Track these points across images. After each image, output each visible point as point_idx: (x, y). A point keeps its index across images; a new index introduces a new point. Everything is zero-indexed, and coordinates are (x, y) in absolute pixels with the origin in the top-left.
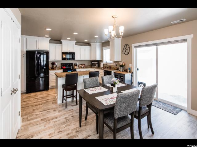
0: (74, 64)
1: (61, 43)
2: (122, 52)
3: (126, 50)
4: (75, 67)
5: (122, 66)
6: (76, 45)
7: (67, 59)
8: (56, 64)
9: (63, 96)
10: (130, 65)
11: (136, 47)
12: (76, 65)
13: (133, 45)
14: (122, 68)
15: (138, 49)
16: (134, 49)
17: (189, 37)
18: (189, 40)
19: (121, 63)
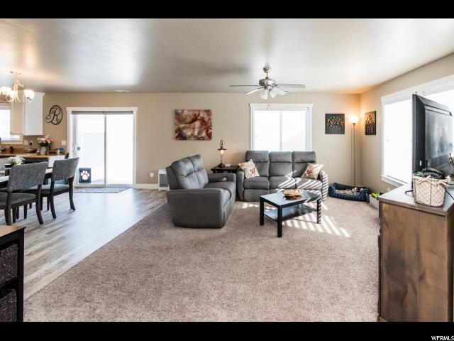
2: (46, 118)
3: (55, 116)
5: (45, 145)
10: (63, 143)
11: (74, 113)
13: (69, 110)
14: (44, 149)
15: (79, 116)
16: (71, 117)
17: (135, 109)
18: (135, 112)
19: (43, 139)
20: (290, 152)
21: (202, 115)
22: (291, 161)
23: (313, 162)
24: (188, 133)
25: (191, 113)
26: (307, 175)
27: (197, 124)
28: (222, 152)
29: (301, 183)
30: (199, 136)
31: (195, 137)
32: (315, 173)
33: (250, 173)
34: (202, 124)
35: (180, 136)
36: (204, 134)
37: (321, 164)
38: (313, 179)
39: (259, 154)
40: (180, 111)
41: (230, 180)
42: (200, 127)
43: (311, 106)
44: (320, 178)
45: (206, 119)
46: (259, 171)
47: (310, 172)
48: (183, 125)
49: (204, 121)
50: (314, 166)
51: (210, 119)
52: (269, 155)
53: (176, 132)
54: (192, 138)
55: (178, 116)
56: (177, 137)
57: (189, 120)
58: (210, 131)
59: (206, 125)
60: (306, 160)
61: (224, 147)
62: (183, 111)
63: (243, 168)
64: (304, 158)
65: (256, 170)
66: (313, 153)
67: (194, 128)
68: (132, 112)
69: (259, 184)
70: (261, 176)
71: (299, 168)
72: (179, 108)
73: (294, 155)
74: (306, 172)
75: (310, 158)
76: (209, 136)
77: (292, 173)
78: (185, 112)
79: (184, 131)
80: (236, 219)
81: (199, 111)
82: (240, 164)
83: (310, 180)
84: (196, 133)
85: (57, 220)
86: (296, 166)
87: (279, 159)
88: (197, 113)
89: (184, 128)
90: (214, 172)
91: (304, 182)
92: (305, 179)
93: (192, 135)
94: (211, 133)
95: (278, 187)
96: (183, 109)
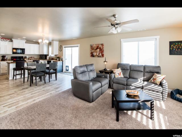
0: (24, 57)
1: (12, 41)
2: (59, 49)
3: (61, 49)
4: (25, 59)
5: (58, 58)
6: (26, 43)
7: (18, 53)
8: (7, 57)
9: (14, 75)
10: (62, 57)
11: (65, 47)
12: (26, 57)
13: (64, 46)
14: (58, 59)
15: (66, 48)
16: (64, 49)
17: (79, 45)
18: (79, 46)
19: (58, 56)
20: (143, 66)
21: (100, 46)
22: (143, 71)
23: (158, 73)
24: (95, 54)
25: (96, 46)
26: (153, 81)
27: (98, 50)
28: (105, 63)
29: (146, 85)
30: (99, 55)
31: (97, 56)
32: (158, 81)
33: (118, 75)
34: (100, 50)
35: (92, 56)
36: (101, 55)
37: (164, 75)
38: (156, 84)
39: (124, 65)
40: (92, 45)
41: (106, 77)
42: (99, 52)
43: (158, 37)
44: (161, 84)
45: (102, 48)
46: (123, 74)
47: (154, 79)
48: (93, 51)
49: (101, 49)
50: (158, 75)
51: (103, 48)
52: (130, 66)
53: (91, 53)
54: (96, 56)
55: (92, 47)
56: (91, 56)
57: (95, 49)
58: (103, 53)
59: (102, 51)
60: (153, 71)
61: (106, 61)
62: (93, 45)
63: (114, 72)
64: (152, 70)
65: (122, 73)
66: (159, 67)
67: (97, 52)
68: (78, 46)
69: (121, 82)
70: (124, 77)
71: (147, 75)
72: (92, 44)
73: (145, 67)
74: (152, 79)
75: (156, 70)
76: (103, 55)
77: (143, 78)
78: (94, 45)
79: (94, 53)
80: (102, 99)
81: (99, 44)
82: (113, 70)
83: (153, 85)
84: (98, 54)
85: (50, 83)
86: (146, 74)
87: (135, 69)
88: (98, 45)
89: (93, 52)
90: (100, 73)
91: (149, 85)
92: (150, 84)
93: (96, 55)
94: (103, 54)
95: (131, 86)
96: (93, 44)
